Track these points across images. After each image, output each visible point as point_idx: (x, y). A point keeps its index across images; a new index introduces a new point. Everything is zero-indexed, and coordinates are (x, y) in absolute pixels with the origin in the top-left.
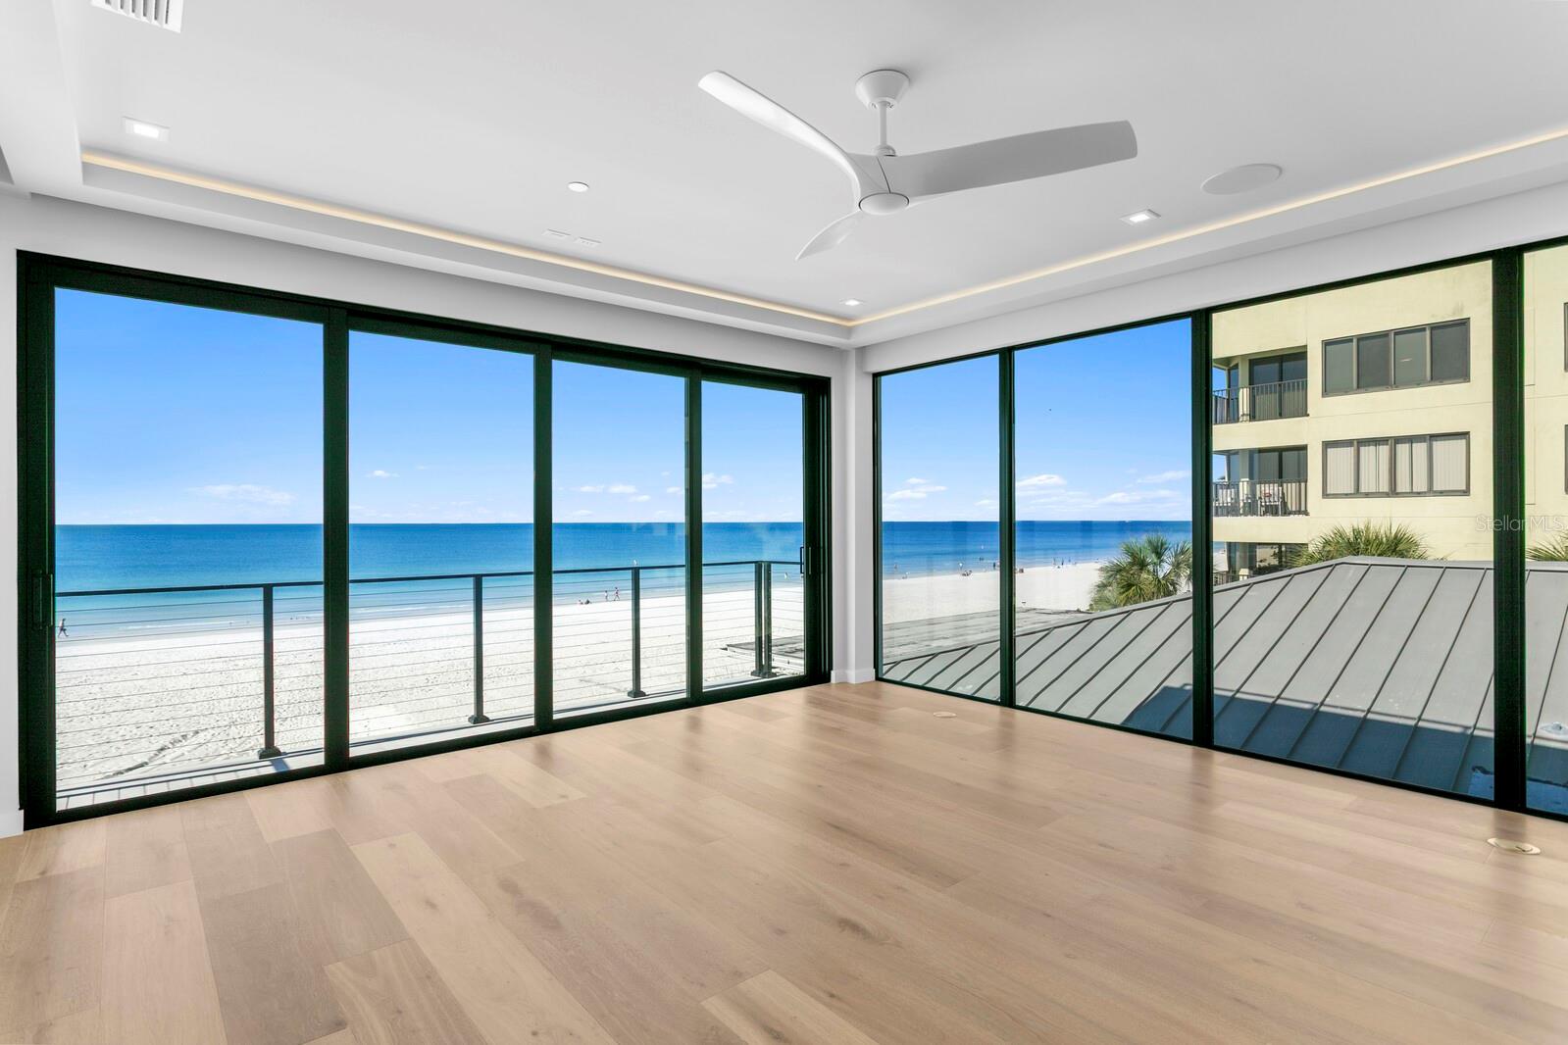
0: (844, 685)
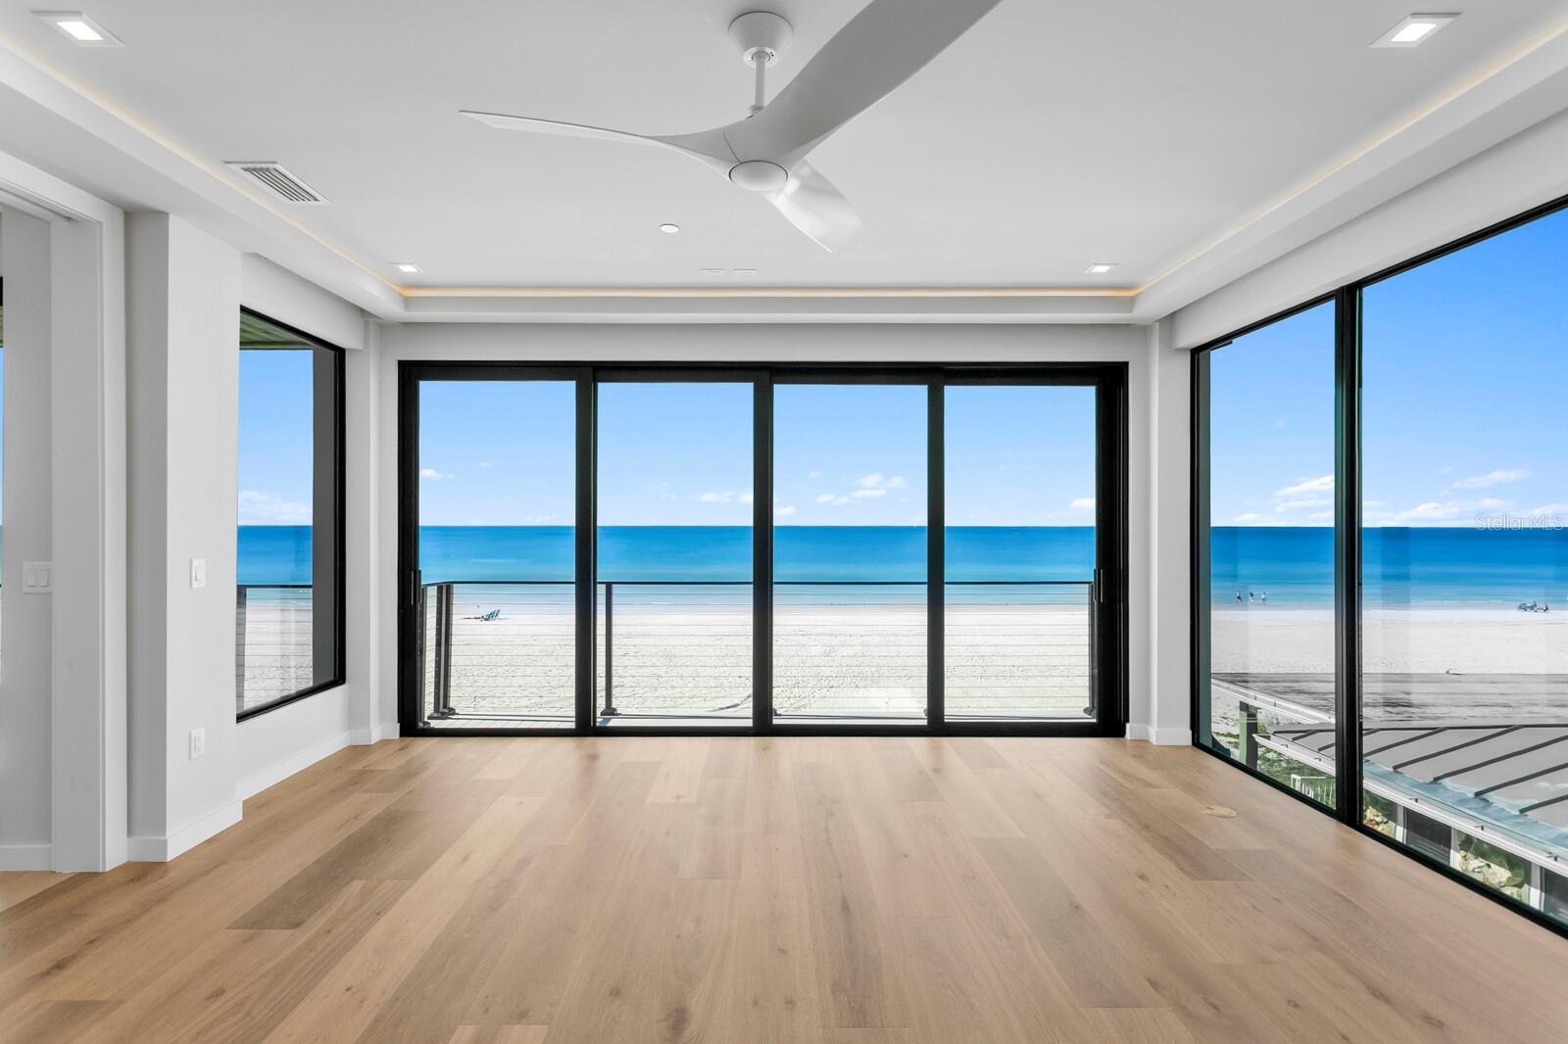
0: (1143, 743)
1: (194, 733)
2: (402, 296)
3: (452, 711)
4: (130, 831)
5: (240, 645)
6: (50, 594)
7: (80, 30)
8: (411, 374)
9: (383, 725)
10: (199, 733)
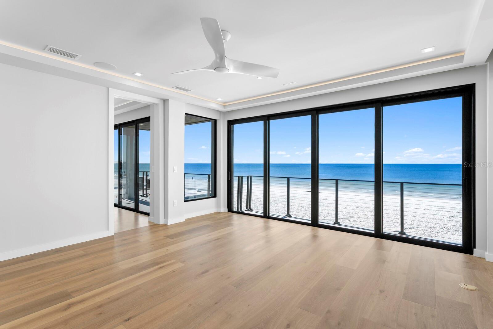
0: (481, 259)
1: (174, 201)
2: (223, 105)
3: (252, 210)
4: (164, 219)
5: (185, 186)
6: (154, 172)
7: (138, 74)
8: (231, 123)
9: (224, 209)
10: (176, 201)
